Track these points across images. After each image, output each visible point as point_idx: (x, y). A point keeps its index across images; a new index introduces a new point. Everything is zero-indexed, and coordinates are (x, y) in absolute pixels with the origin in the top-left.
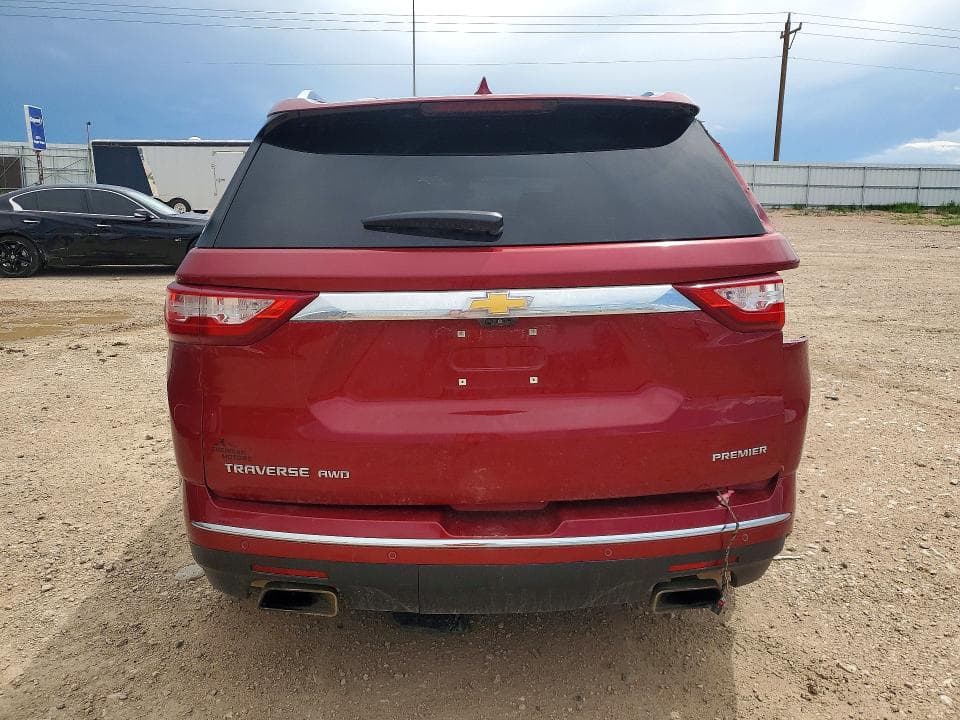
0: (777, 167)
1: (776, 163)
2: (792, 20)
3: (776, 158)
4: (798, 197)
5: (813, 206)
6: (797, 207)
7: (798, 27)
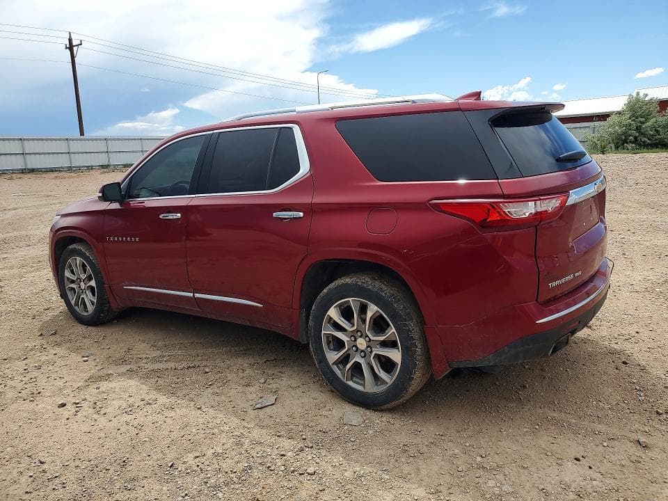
0: (85, 140)
1: (82, 137)
2: (73, 37)
3: (82, 134)
4: (102, 160)
5: (114, 166)
6: (103, 167)
7: (79, 42)
